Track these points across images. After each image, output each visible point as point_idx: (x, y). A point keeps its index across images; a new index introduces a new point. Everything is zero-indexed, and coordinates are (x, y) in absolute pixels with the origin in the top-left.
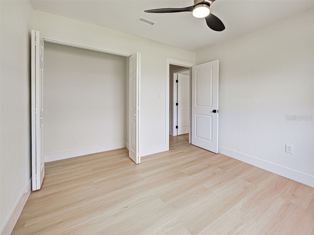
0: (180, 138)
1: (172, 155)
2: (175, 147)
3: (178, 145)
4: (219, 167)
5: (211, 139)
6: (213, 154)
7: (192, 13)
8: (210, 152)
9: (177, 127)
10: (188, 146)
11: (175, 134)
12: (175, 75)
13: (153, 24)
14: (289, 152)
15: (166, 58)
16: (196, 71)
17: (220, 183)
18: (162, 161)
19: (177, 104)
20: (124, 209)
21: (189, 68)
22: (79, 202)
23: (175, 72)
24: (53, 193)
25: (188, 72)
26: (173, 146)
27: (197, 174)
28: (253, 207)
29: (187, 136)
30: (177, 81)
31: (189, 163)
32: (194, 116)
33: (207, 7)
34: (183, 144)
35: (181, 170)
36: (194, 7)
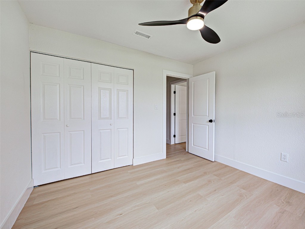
0: (177, 146)
1: (168, 163)
2: (172, 155)
3: (175, 153)
4: (214, 175)
5: (207, 148)
6: (210, 162)
7: (186, 25)
8: (206, 160)
9: (175, 136)
10: (185, 154)
11: (172, 143)
12: (173, 86)
13: (149, 37)
14: (284, 160)
15: (163, 70)
16: (193, 83)
17: (215, 190)
18: (158, 169)
19: (175, 114)
20: (119, 216)
21: (186, 80)
22: (73, 209)
23: (172, 84)
24: (49, 200)
25: (185, 83)
26: (170, 154)
27: (193, 182)
28: (247, 215)
29: (184, 145)
30: (175, 92)
31: (185, 170)
32: (191, 125)
33: (201, 19)
34: (180, 152)
35: (177, 178)
36: (188, 19)
